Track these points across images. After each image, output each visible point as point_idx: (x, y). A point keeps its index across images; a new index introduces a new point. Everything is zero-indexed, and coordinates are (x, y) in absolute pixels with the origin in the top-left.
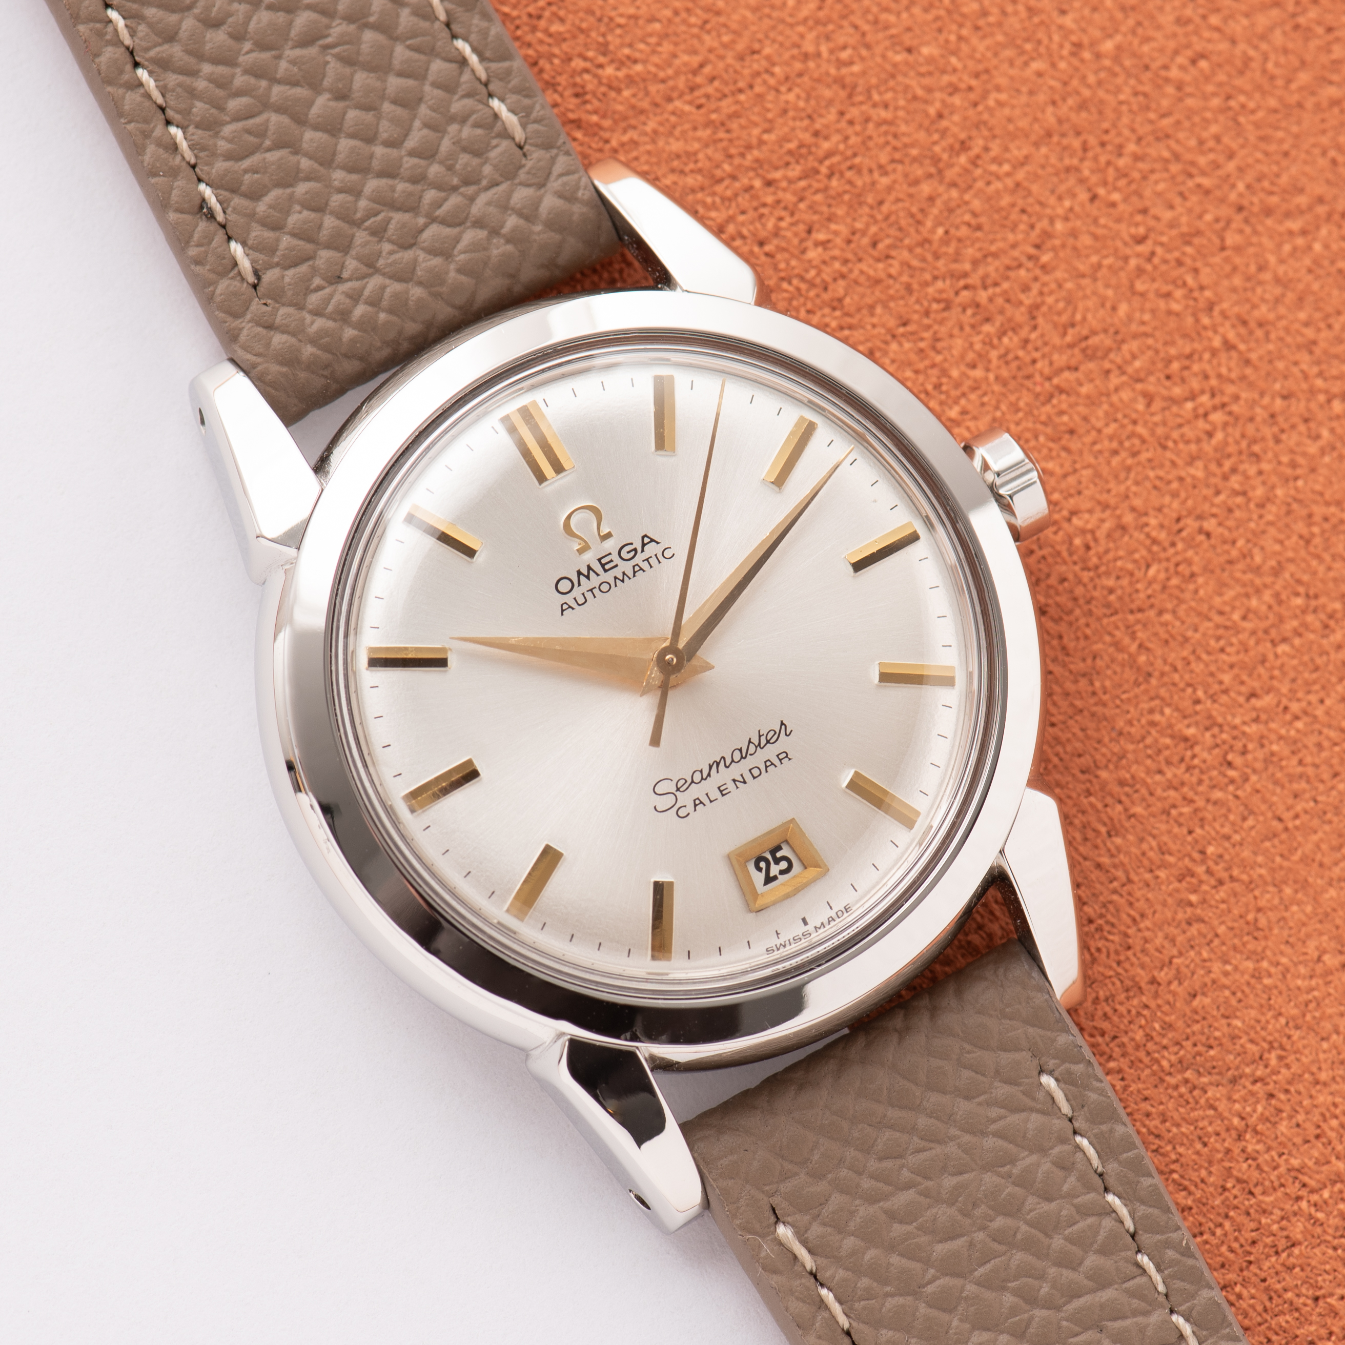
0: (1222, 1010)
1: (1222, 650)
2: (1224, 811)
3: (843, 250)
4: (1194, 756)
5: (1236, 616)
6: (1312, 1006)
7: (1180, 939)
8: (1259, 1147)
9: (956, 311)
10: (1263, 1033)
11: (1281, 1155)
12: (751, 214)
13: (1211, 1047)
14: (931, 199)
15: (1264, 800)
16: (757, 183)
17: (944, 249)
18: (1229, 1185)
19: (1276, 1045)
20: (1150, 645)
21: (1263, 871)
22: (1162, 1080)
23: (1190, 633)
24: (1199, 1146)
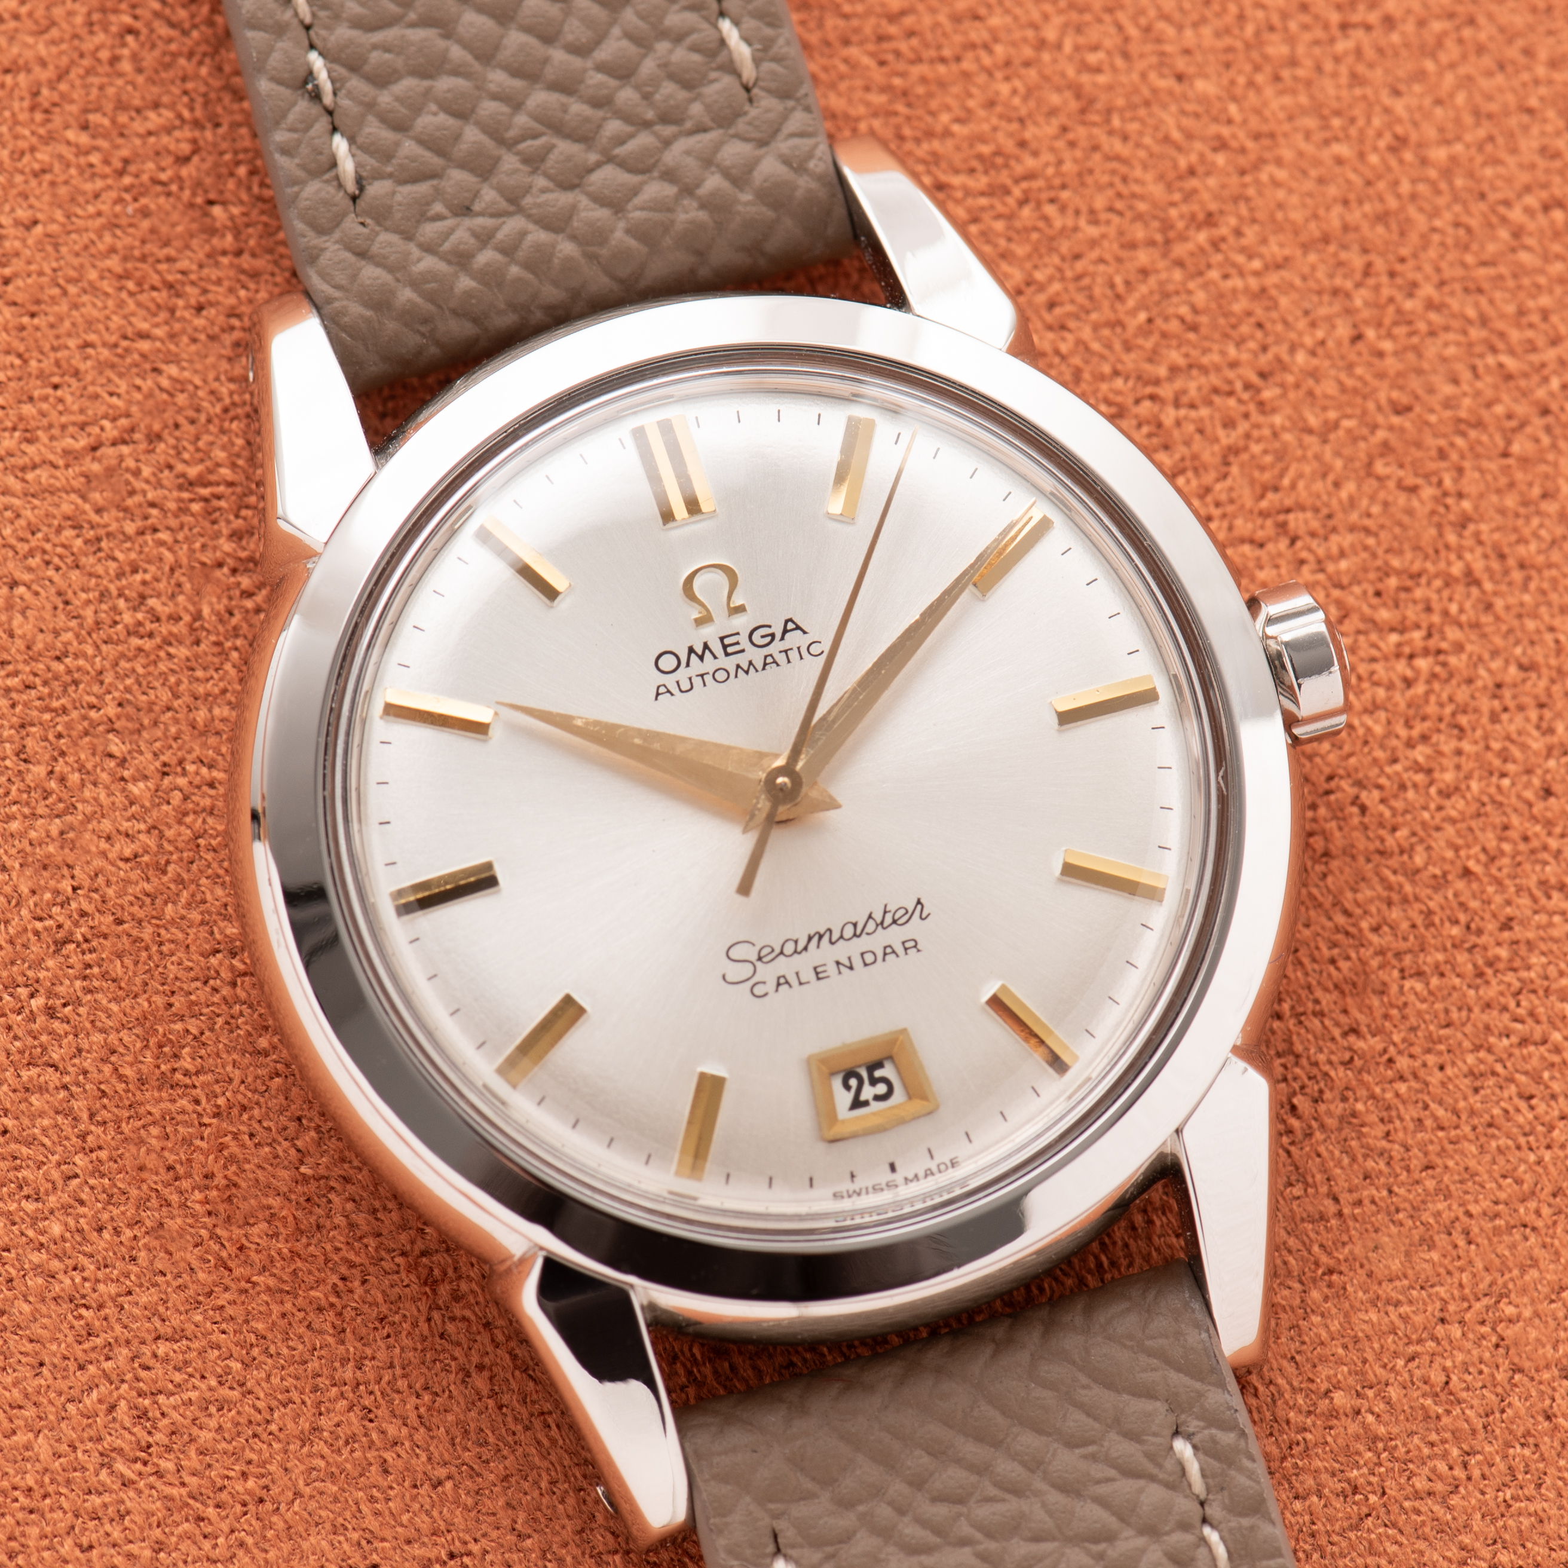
14: (1144, 272)
17: (1140, 341)
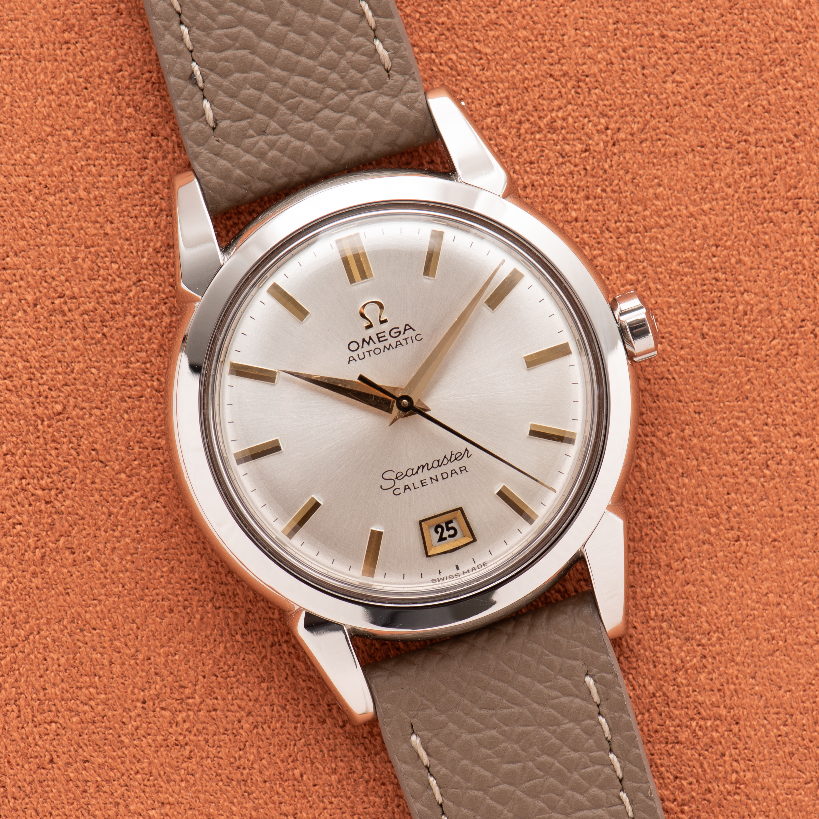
0: (700, 599)
1: (794, 402)
2: (752, 491)
3: (686, 90)
4: (750, 453)
5: (809, 388)
6: (750, 618)
7: (695, 549)
8: (684, 682)
9: (733, 151)
10: (716, 621)
11: (694, 691)
12: (645, 49)
13: (684, 615)
15: (777, 494)
16: (657, 33)
18: (658, 695)
19: (720, 630)
20: (755, 382)
21: (758, 533)
22: (647, 622)
23: (780, 385)
24: (651, 666)
